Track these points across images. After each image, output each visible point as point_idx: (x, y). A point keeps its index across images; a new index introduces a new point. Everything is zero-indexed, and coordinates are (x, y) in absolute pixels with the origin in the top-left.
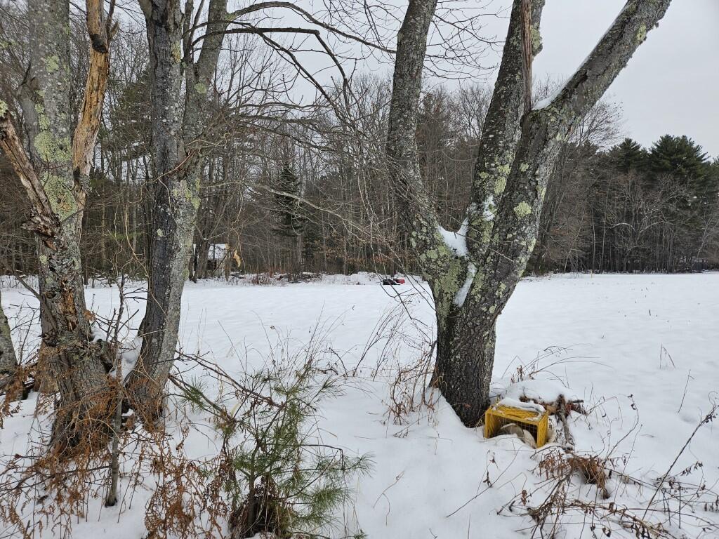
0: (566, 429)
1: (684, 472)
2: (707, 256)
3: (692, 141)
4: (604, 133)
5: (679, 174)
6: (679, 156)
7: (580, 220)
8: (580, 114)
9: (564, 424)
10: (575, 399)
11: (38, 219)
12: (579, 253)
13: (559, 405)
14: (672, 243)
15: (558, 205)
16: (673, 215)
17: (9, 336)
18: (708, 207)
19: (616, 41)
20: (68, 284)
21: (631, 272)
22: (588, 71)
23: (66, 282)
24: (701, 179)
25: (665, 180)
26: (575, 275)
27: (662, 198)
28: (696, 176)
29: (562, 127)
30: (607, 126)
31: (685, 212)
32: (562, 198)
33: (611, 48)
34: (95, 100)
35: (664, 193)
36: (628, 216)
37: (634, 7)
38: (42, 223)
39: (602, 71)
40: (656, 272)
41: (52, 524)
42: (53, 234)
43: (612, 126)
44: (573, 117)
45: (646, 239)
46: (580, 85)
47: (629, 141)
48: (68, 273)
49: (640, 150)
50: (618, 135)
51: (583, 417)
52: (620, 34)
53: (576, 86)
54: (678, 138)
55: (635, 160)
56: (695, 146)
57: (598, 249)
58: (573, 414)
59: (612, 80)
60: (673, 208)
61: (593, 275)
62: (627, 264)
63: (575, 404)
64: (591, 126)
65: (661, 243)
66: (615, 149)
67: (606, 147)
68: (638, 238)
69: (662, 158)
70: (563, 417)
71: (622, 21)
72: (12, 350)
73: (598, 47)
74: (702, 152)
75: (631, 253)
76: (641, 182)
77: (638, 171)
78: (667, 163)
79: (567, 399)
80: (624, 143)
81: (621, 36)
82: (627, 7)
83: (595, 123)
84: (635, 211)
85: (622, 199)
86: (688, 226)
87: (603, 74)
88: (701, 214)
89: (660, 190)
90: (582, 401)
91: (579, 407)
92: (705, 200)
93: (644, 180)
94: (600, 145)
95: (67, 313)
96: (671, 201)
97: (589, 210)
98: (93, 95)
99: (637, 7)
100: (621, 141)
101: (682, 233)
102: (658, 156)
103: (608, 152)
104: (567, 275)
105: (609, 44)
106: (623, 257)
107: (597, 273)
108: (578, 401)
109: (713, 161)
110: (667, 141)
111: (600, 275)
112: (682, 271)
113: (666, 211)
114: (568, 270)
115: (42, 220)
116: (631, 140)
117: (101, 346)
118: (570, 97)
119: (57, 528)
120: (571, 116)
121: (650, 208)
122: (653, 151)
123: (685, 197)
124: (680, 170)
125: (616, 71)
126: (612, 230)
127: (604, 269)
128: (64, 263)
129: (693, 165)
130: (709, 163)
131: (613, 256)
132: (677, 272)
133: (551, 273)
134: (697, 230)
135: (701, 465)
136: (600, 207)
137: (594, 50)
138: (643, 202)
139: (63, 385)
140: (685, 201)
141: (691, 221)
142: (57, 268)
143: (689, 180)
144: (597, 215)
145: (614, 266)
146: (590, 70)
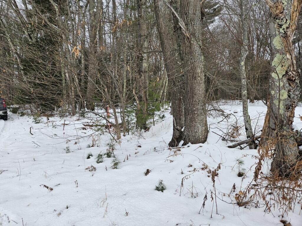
11: (291, 73)
17: (250, 124)
20: (295, 103)
23: (294, 102)
34: (295, 16)
38: (292, 75)
41: (279, 207)
42: (295, 80)
48: (296, 98)
72: (251, 129)
95: (291, 116)
98: (294, 14)
115: (292, 73)
117: (298, 133)
119: (281, 210)
128: (296, 93)
139: (277, 148)
142: (292, 96)
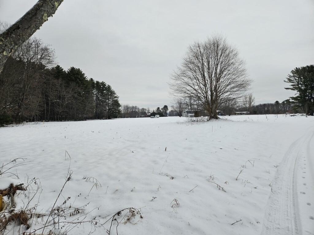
0: (12, 201)
1: (64, 203)
2: (88, 114)
3: (82, 71)
4: (48, 61)
5: (77, 83)
6: (78, 76)
7: (39, 98)
8: (17, 45)
9: (12, 198)
10: (19, 184)
12: (38, 113)
13: (10, 189)
14: (76, 109)
15: (27, 90)
16: (76, 98)
18: (88, 96)
19: (33, 16)
21: (61, 121)
22: (20, 25)
24: (85, 86)
25: (73, 84)
26: (36, 123)
27: (72, 91)
28: (84, 84)
29: (7, 49)
30: (49, 58)
31: (80, 98)
32: (29, 87)
33: (31, 18)
35: (73, 89)
36: (59, 98)
37: (41, 4)
39: (27, 27)
40: (71, 121)
43: (51, 58)
44: (13, 45)
45: (66, 107)
46: (16, 30)
47: (58, 66)
49: (63, 71)
50: (54, 63)
51: (22, 192)
52: (35, 13)
53: (14, 30)
54: (77, 69)
55: (61, 74)
56: (83, 73)
57: (48, 111)
58: (18, 191)
59: (33, 33)
60: (76, 95)
61: (45, 123)
62: (60, 117)
63: (19, 186)
64: (41, 56)
65: (72, 109)
66: (53, 68)
67: (50, 67)
68: (64, 107)
69: (72, 75)
70: (12, 195)
71: (36, 8)
73: (25, 16)
74: (85, 76)
75: (61, 113)
76: (64, 84)
77: (63, 79)
78: (73, 78)
79: (14, 185)
80: (56, 67)
81: (36, 14)
82: (38, 3)
83: (43, 55)
84: (62, 95)
85: (57, 90)
86: (81, 103)
87: (28, 29)
88: (86, 98)
89: (71, 88)
90: (23, 184)
91: (22, 187)
92: (87, 94)
93: (65, 83)
94: (46, 65)
96: (75, 93)
97: (42, 94)
99: (43, 5)
100: (55, 66)
101: (79, 106)
102: (70, 75)
103: (50, 69)
104: (33, 123)
105: (30, 16)
106: (58, 114)
107: (47, 122)
108: (21, 185)
109: (89, 80)
110: (73, 69)
111: (48, 122)
112: (80, 120)
113: (74, 97)
114: (33, 121)
116: (59, 66)
118: (11, 35)
120: (11, 44)
121: (68, 95)
122: (68, 72)
123: (80, 92)
124: (78, 81)
125: (34, 29)
126: (53, 103)
127: (50, 120)
129: (82, 80)
130: (87, 80)
131: (54, 114)
132: (78, 121)
133: (25, 122)
134: (85, 105)
135: (70, 198)
136: (47, 93)
137: (23, 16)
138: (65, 92)
140: (80, 93)
141: (82, 101)
143: (81, 86)
144: (46, 96)
145: (55, 118)
146: (21, 25)
